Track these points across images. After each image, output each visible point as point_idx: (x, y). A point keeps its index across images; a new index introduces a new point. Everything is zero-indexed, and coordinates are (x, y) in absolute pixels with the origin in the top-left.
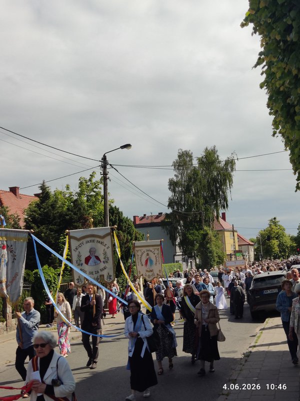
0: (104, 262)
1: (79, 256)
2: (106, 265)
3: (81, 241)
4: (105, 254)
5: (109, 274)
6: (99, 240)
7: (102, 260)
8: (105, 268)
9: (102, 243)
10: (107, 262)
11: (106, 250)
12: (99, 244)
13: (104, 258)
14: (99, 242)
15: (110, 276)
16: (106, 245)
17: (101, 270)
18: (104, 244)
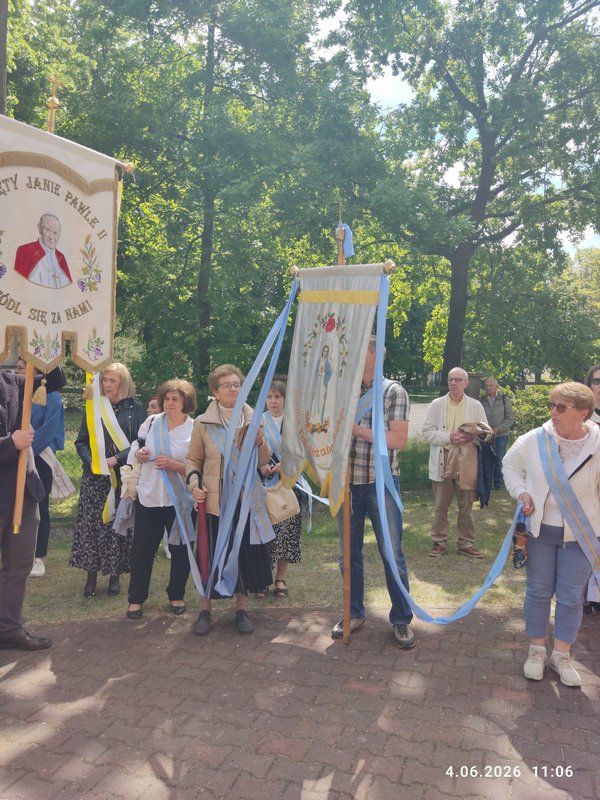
0: (82, 285)
2: (88, 295)
4: (90, 254)
5: (95, 331)
6: (76, 193)
7: (77, 273)
8: (84, 310)
9: (82, 209)
10: (92, 287)
11: (94, 239)
12: (73, 211)
13: (85, 271)
14: (74, 202)
15: (99, 342)
16: (95, 221)
17: (68, 313)
18: (90, 217)
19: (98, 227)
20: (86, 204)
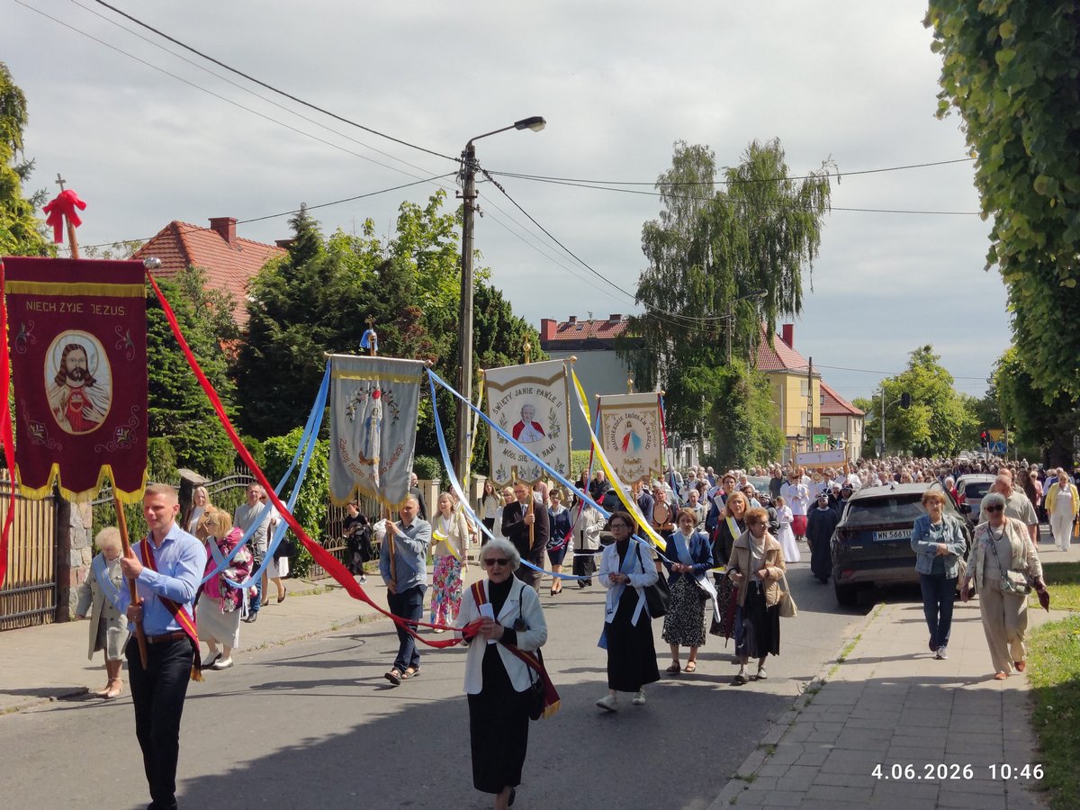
0: (550, 436)
1: (503, 423)
2: (554, 440)
3: (507, 392)
4: (553, 418)
5: (558, 461)
6: (542, 387)
7: (547, 430)
8: (552, 449)
9: (546, 395)
10: (555, 435)
11: (555, 409)
12: (542, 398)
13: (551, 428)
14: (542, 393)
15: (562, 466)
16: (555, 398)
17: (544, 453)
18: (551, 398)
19: (556, 402)
20: (548, 392)
